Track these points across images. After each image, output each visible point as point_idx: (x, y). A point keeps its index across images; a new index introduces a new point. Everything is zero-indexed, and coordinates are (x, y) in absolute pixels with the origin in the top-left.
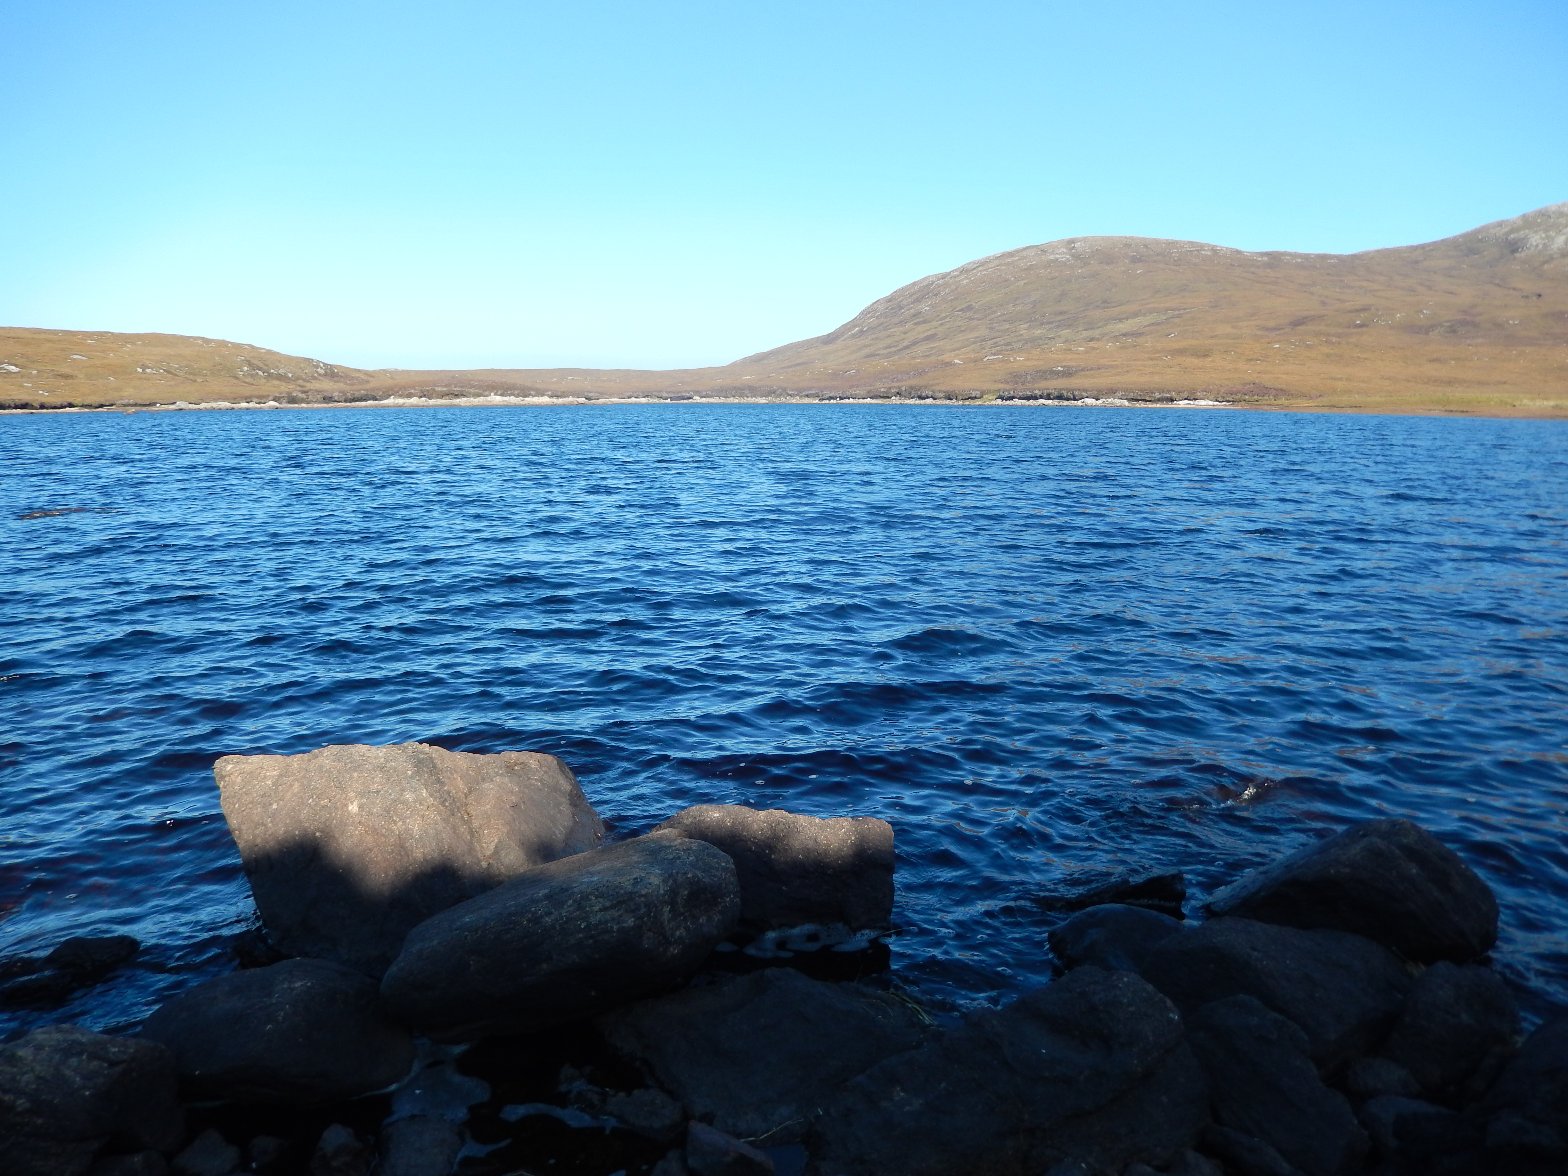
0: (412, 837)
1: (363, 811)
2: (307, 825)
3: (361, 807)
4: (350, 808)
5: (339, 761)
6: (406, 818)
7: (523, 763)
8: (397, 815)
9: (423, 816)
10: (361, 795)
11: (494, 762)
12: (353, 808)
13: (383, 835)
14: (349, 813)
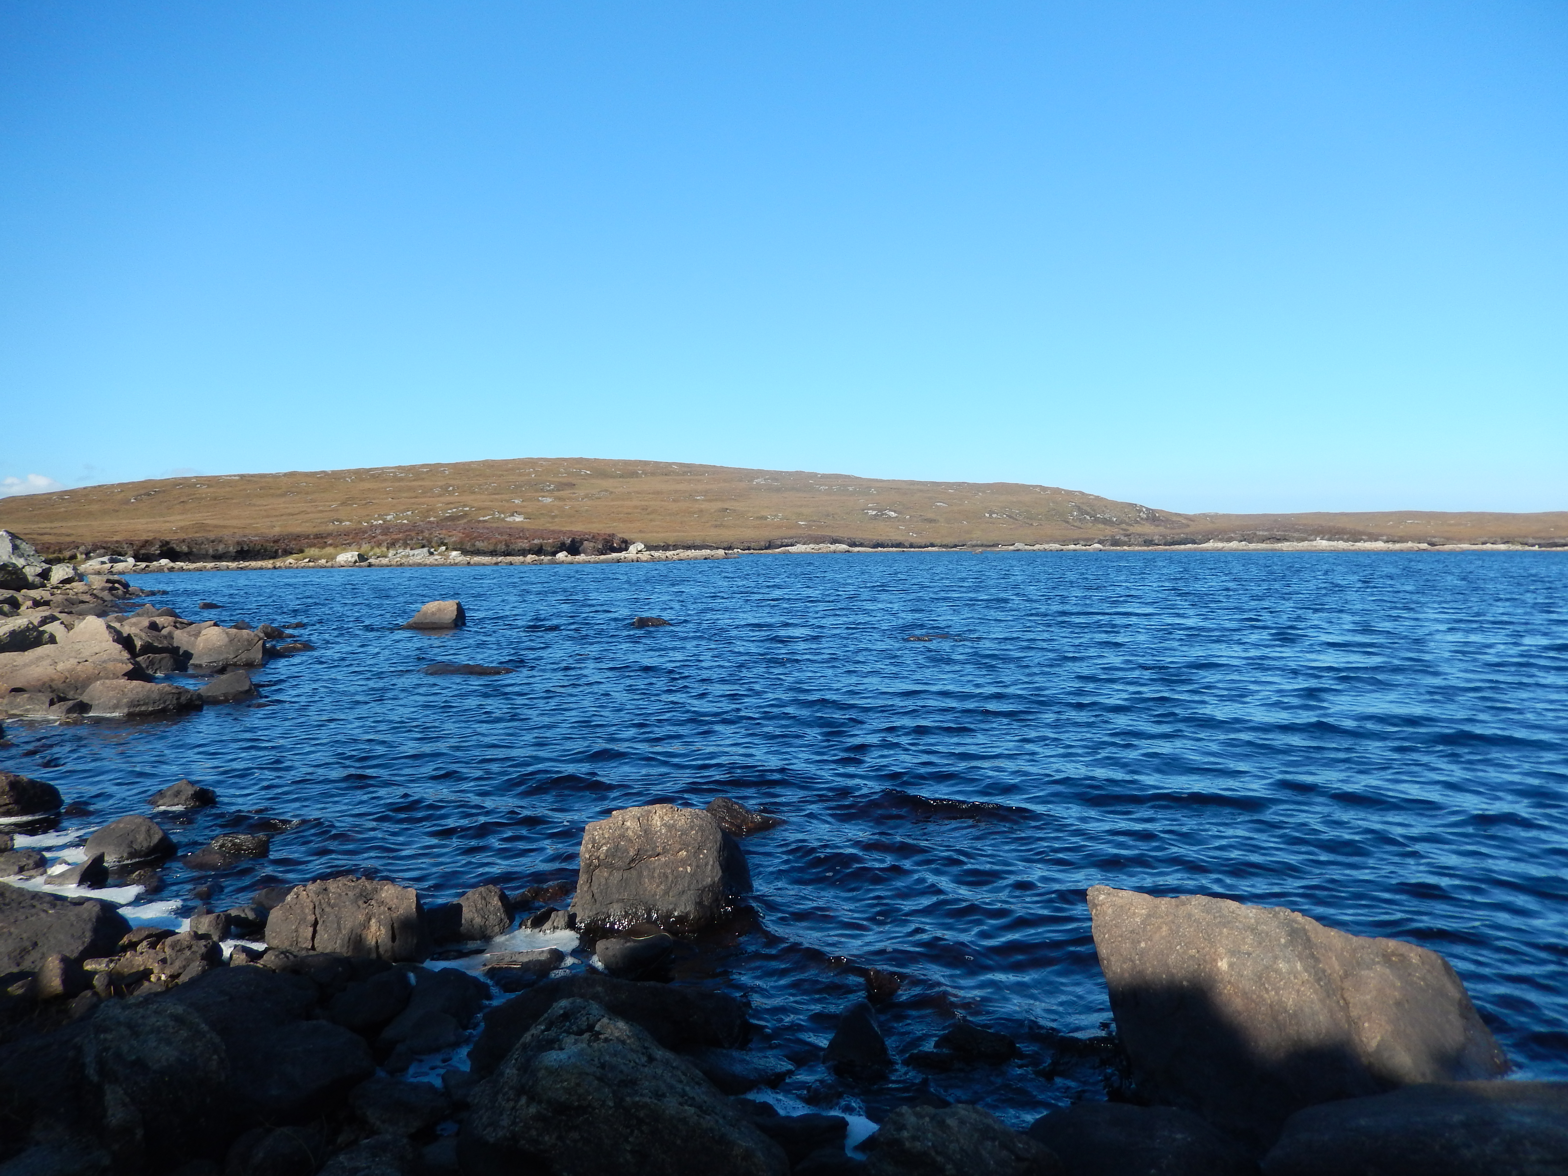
0: (1286, 1011)
1: (1233, 970)
2: (1174, 971)
3: (1231, 965)
4: (1219, 964)
5: (1208, 913)
6: (1279, 988)
7: (1402, 955)
8: (1270, 984)
9: (1298, 991)
10: (1232, 953)
11: (1369, 947)
12: (1223, 965)
13: (1253, 1001)
14: (1218, 969)
